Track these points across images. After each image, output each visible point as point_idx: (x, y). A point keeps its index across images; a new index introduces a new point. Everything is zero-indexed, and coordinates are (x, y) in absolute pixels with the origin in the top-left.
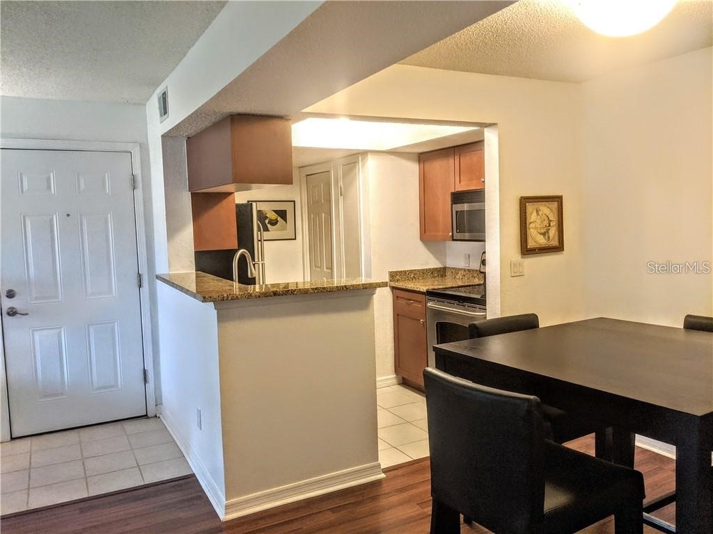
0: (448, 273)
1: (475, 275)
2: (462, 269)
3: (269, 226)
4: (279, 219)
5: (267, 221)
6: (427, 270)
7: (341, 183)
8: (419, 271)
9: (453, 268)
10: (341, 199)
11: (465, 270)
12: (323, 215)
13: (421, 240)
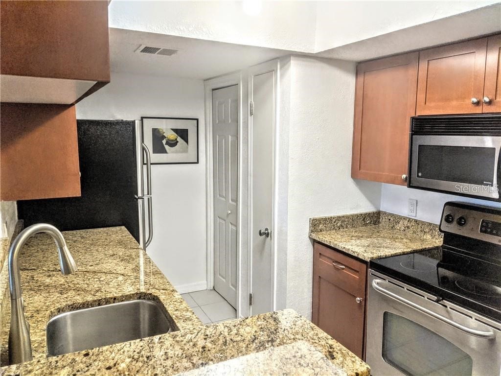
0: (383, 220)
1: (427, 230)
2: (405, 218)
3: (167, 147)
4: (179, 139)
5: (164, 142)
6: (357, 216)
7: (251, 100)
8: (348, 217)
9: (392, 215)
10: (250, 119)
11: (410, 220)
12: (230, 137)
13: (352, 177)
